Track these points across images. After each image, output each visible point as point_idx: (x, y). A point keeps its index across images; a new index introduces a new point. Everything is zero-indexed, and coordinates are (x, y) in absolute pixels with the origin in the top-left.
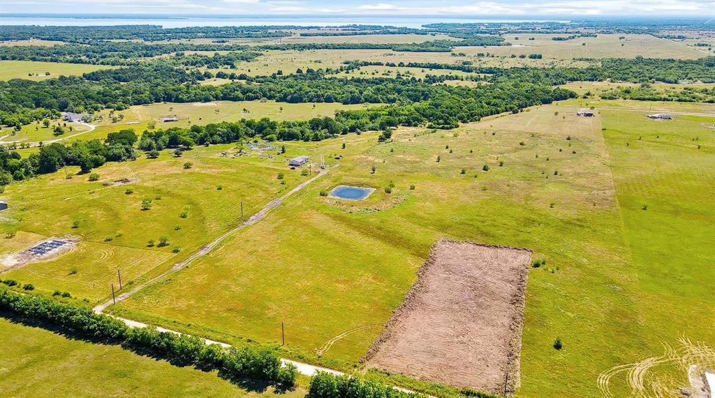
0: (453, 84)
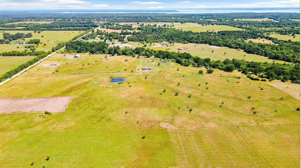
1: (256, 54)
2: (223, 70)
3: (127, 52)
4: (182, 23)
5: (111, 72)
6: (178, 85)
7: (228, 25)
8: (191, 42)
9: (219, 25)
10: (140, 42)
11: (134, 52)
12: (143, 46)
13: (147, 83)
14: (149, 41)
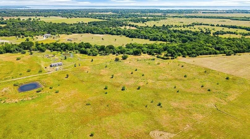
0: (227, 36)
1: (138, 38)
2: (132, 55)
3: (12, 49)
4: (45, 16)
5: (9, 77)
6: (112, 78)
7: (89, 17)
8: (74, 33)
9: (82, 17)
10: (17, 36)
11: (21, 48)
12: (26, 41)
13: (74, 83)
14: (28, 35)
